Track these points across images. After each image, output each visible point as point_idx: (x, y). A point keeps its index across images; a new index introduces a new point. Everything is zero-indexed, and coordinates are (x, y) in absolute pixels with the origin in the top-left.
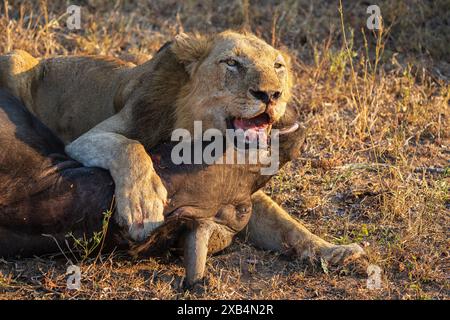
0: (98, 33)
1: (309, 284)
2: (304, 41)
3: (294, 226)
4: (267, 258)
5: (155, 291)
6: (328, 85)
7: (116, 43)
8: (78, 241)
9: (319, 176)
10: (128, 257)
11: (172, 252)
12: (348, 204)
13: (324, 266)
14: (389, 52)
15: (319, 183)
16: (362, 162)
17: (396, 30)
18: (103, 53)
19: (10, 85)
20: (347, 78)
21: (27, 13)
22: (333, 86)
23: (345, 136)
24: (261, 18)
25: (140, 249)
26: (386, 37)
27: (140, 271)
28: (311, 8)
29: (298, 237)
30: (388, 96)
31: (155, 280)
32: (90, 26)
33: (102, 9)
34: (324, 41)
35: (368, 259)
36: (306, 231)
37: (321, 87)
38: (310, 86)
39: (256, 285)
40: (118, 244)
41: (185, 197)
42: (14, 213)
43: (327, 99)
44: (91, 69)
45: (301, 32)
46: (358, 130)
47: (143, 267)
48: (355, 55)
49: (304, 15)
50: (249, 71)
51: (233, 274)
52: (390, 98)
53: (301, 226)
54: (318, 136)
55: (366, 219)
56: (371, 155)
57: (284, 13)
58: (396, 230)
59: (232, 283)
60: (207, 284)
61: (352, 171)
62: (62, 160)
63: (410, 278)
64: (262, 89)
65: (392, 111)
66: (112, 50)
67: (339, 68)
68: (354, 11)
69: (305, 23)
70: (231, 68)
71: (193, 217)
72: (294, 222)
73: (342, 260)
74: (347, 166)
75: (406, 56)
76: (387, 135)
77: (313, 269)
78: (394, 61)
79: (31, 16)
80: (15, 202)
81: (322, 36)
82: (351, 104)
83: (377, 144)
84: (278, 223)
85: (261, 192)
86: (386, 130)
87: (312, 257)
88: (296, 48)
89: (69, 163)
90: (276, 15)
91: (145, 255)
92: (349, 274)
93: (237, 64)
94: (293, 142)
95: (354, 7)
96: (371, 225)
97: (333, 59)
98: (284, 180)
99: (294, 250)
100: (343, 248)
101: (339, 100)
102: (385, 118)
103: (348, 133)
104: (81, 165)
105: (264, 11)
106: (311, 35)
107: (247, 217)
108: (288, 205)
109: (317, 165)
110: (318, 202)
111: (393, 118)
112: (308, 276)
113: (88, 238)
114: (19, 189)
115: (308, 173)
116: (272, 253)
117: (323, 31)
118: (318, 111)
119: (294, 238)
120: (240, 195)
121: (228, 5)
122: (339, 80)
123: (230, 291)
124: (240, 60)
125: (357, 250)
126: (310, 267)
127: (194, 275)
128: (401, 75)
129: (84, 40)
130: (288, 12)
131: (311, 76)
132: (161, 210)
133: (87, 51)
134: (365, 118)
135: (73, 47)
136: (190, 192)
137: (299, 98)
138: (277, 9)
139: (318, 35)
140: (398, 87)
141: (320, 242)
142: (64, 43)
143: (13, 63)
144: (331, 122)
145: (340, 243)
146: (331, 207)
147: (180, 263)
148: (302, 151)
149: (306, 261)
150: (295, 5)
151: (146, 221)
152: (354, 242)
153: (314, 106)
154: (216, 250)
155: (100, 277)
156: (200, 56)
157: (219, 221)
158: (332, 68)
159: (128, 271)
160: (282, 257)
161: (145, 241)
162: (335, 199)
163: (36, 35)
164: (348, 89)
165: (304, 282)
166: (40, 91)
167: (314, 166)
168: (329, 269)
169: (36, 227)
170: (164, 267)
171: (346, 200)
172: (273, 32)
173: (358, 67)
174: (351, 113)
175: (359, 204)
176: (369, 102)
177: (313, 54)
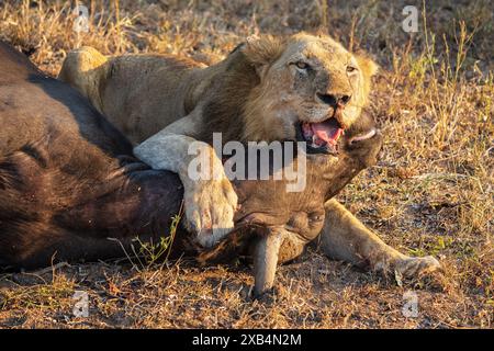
0: (170, 32)
1: (382, 297)
2: (383, 46)
3: (368, 236)
4: (339, 268)
5: (222, 299)
6: (406, 92)
7: (189, 43)
8: (144, 246)
9: (395, 186)
10: (196, 264)
11: (241, 260)
12: (424, 215)
13: (399, 279)
14: (471, 59)
15: (395, 193)
16: (440, 172)
17: (479, 36)
18: (175, 53)
19: (77, 82)
20: (426, 85)
21: (98, 9)
22: (412, 92)
23: (423, 144)
24: (339, 20)
25: (209, 256)
26: (468, 44)
27: (208, 279)
28: (391, 12)
29: (372, 248)
30: (468, 104)
31: (223, 288)
32: (163, 24)
33: (175, 7)
34: (404, 46)
35: (443, 272)
36: (381, 242)
37: (399, 94)
38: (388, 92)
39: (327, 297)
40: (186, 250)
41: (256, 204)
42: (79, 216)
43: (405, 107)
44: (161, 69)
45: (381, 36)
46: (436, 139)
47: (211, 275)
48: (436, 61)
49: (383, 18)
50: (319, 74)
51: (303, 284)
52: (471, 107)
53: (375, 237)
54: (395, 144)
55: (442, 231)
56: (450, 165)
57: (363, 16)
58: (473, 243)
59: (303, 293)
60: (277, 294)
61: (430, 182)
62: (130, 162)
63: (488, 293)
64: (330, 92)
65: (473, 120)
66: (184, 50)
67: (419, 75)
68: (435, 16)
69: (384, 27)
70: (301, 70)
71: (264, 225)
72: (369, 232)
73: (416, 273)
74: (424, 176)
75: (488, 64)
76: (466, 145)
77: (388, 281)
78: (476, 69)
79: (103, 12)
80: (81, 204)
81: (402, 41)
82: (430, 112)
83: (456, 153)
84: (351, 232)
85: (334, 200)
86: (465, 139)
87: (386, 269)
88: (374, 52)
89: (137, 165)
90: (355, 18)
91: (213, 262)
92: (424, 288)
93: (307, 66)
94: (370, 149)
95: (436, 11)
96: (448, 237)
97: (413, 65)
98: (359, 189)
99: (368, 262)
100: (418, 260)
101: (417, 107)
102: (465, 127)
103: (426, 142)
104: (150, 168)
105: (342, 14)
106: (390, 40)
107: (319, 226)
108: (362, 214)
109: (394, 174)
110: (393, 211)
111: (474, 127)
112: (381, 288)
113: (155, 243)
114: (85, 190)
115: (384, 181)
116: (345, 263)
117: (403, 37)
118: (395, 118)
119: (368, 249)
120: (313, 203)
121: (306, 7)
122: (419, 87)
123: (300, 302)
124: (311, 63)
125: (433, 263)
126: (384, 279)
127: (263, 284)
128: (482, 83)
129: (156, 39)
130: (367, 15)
131: (390, 82)
132: (231, 215)
133: (158, 50)
134: (444, 126)
135: (145, 46)
136: (261, 198)
137: (376, 104)
138: (355, 12)
139: (397, 40)
140: (479, 96)
141: (394, 253)
142: (135, 41)
143: (80, 59)
144: (408, 130)
145: (415, 255)
146: (406, 218)
147: (249, 272)
148: (378, 159)
149: (379, 273)
150: (375, 8)
151: (215, 227)
152: (429, 254)
153: (391, 112)
154: (287, 258)
155: (166, 283)
156: (271, 58)
157: (291, 229)
158: (411, 74)
159: (195, 278)
160: (355, 268)
161: (214, 247)
162: (410, 210)
163: (106, 33)
164: (427, 96)
165: (377, 295)
166: (108, 89)
167: (390, 175)
168: (403, 282)
169: (102, 231)
170: (232, 275)
171: (423, 211)
172: (352, 35)
173: (439, 74)
174: (430, 121)
175: (436, 216)
176: (449, 111)
177: (391, 59)
